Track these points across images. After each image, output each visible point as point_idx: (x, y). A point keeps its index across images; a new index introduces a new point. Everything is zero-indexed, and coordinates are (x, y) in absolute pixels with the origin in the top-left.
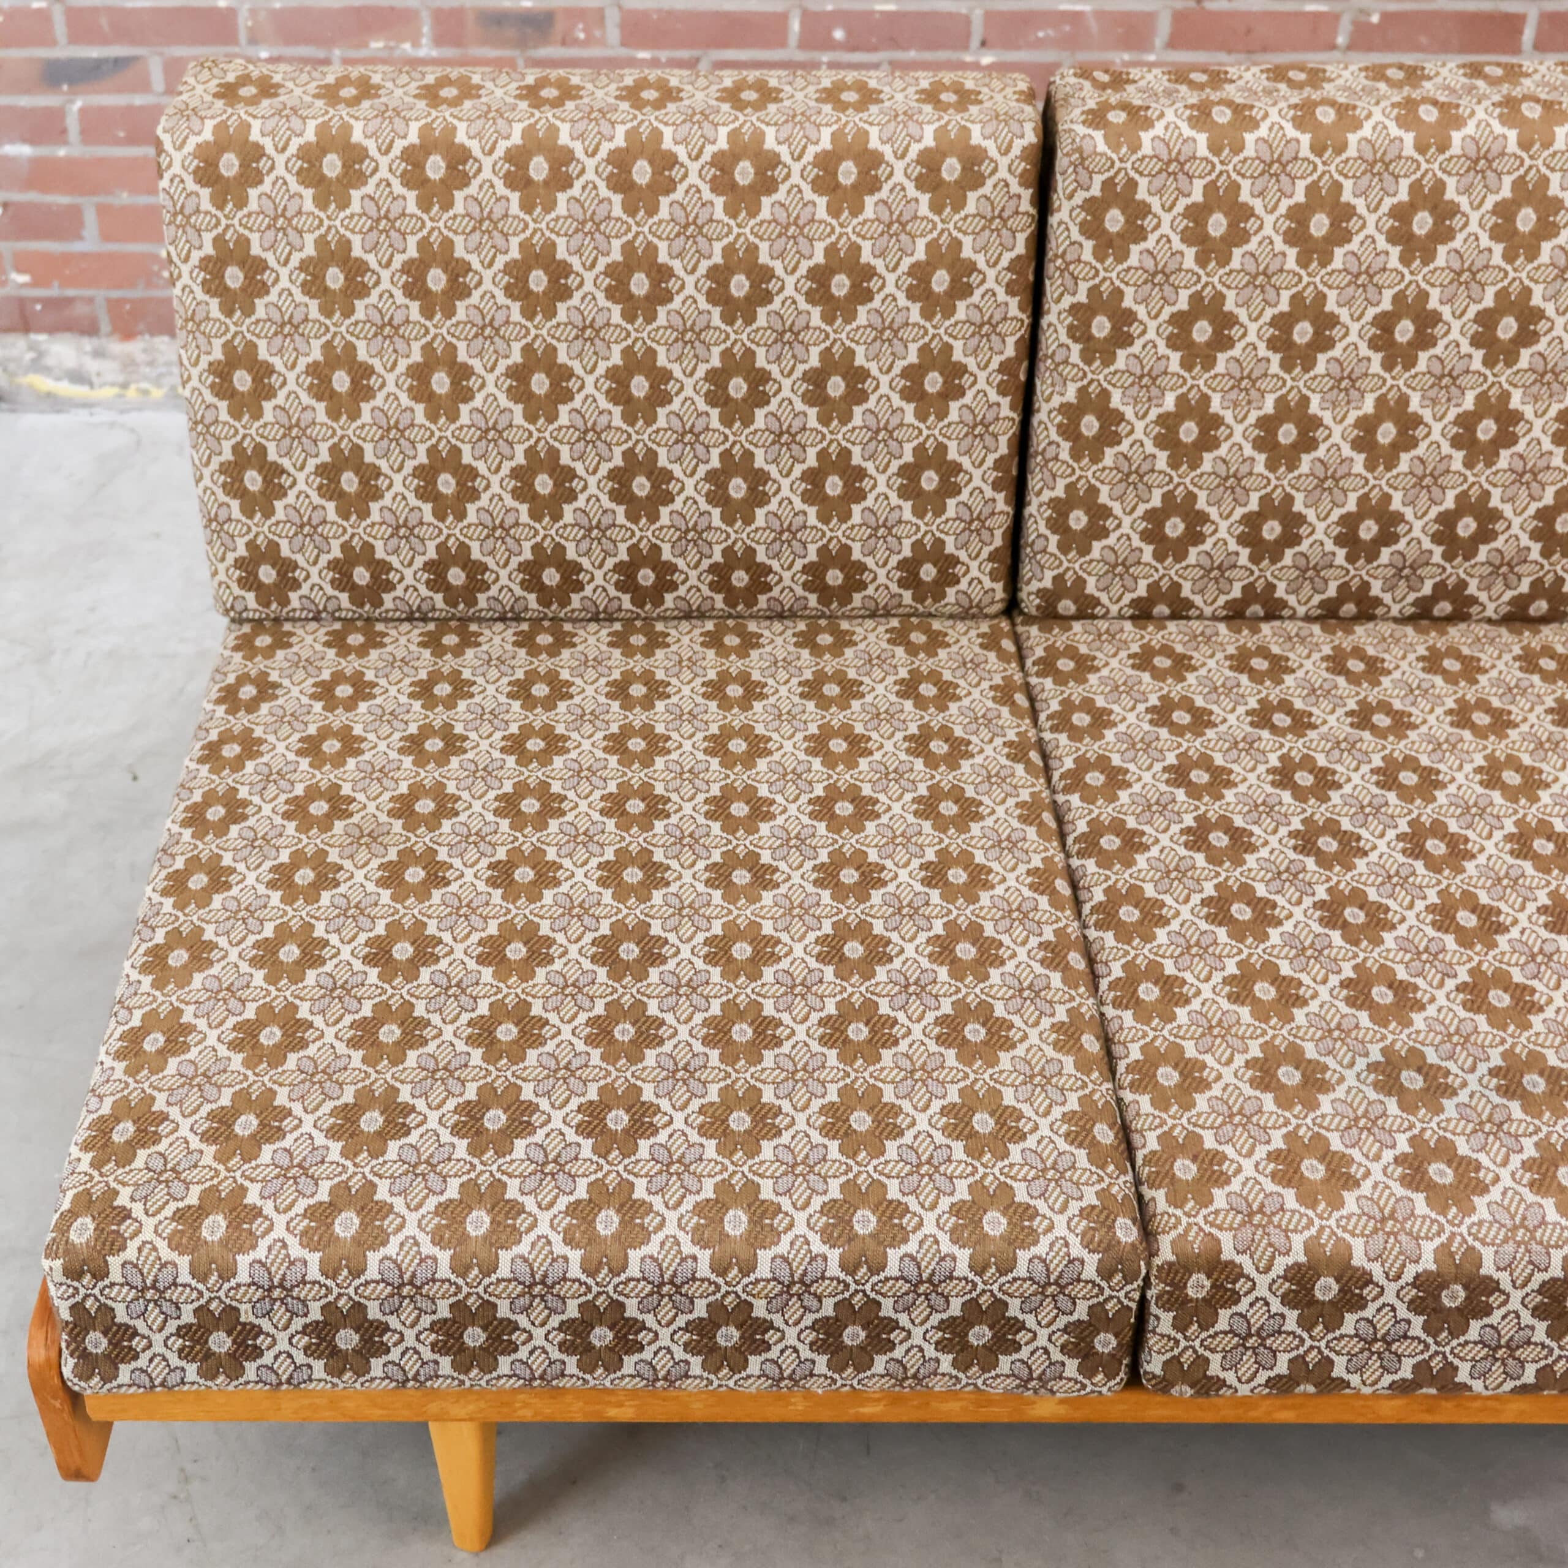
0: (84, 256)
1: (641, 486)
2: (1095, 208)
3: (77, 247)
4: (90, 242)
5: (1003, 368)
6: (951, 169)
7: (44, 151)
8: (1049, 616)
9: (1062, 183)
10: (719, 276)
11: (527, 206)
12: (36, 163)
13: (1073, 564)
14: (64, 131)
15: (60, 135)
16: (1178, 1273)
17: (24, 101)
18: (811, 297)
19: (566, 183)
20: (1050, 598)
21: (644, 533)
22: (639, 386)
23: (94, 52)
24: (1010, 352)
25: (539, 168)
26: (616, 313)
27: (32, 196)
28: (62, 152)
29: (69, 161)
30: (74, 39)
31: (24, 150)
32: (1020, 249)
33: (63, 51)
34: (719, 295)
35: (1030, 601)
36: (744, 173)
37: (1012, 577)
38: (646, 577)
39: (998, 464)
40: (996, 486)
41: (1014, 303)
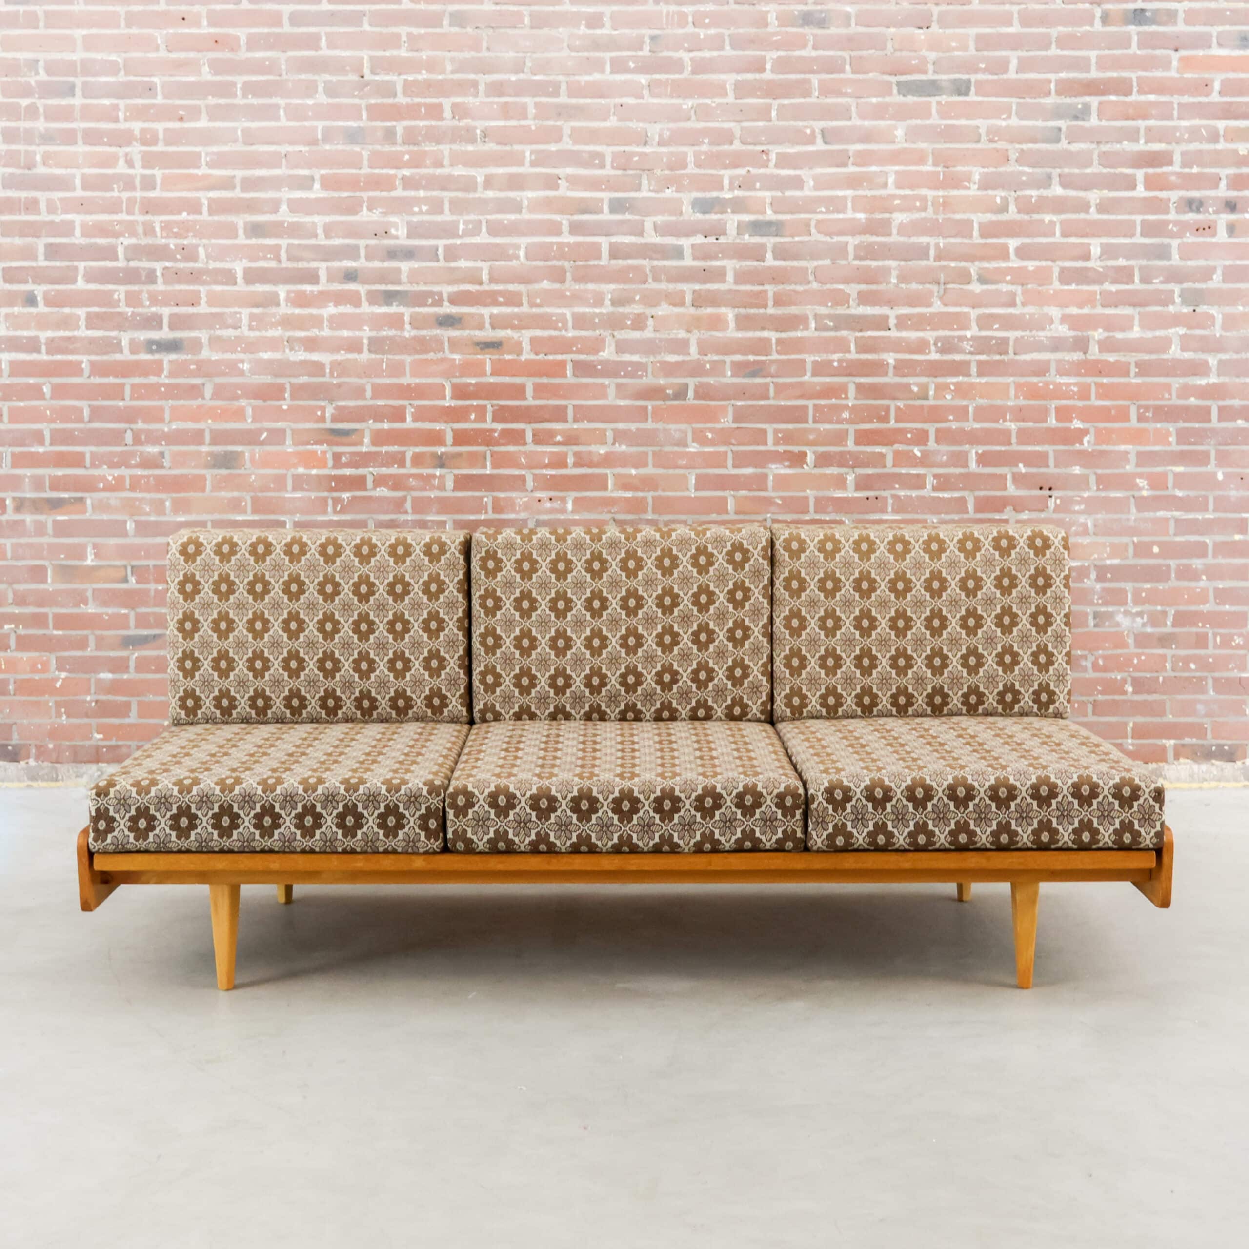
0: (130, 725)
1: (329, 665)
2: (484, 560)
3: (127, 721)
4: (133, 718)
5: (458, 620)
6: (435, 549)
7: (117, 676)
8: (484, 720)
9: (473, 552)
10: (357, 586)
11: (291, 562)
12: (114, 681)
13: (490, 698)
14: (128, 667)
15: (126, 669)
16: (454, 796)
17: (112, 654)
18: (389, 593)
19: (305, 554)
20: (483, 712)
21: (330, 684)
22: (329, 627)
23: (145, 632)
24: (460, 614)
25: (296, 549)
26: (321, 599)
27: (110, 697)
28: (125, 677)
29: (128, 681)
30: (137, 627)
31: (109, 676)
32: (461, 576)
33: (133, 632)
34: (356, 592)
35: (477, 715)
36: (365, 550)
37: (470, 708)
38: (331, 703)
39: (459, 658)
40: (460, 667)
41: (460, 596)
